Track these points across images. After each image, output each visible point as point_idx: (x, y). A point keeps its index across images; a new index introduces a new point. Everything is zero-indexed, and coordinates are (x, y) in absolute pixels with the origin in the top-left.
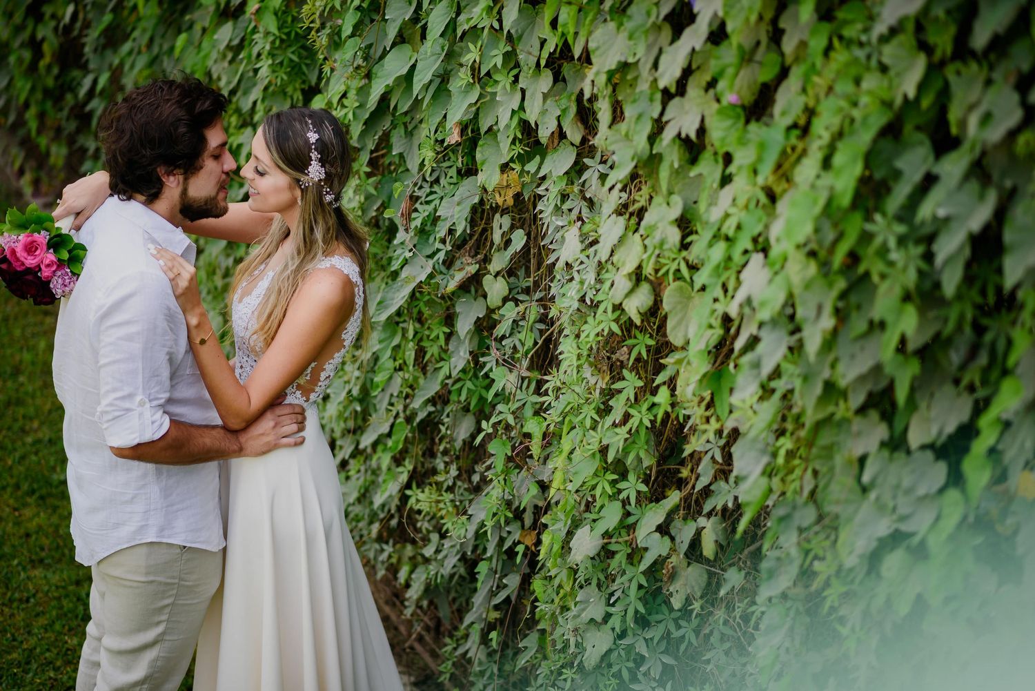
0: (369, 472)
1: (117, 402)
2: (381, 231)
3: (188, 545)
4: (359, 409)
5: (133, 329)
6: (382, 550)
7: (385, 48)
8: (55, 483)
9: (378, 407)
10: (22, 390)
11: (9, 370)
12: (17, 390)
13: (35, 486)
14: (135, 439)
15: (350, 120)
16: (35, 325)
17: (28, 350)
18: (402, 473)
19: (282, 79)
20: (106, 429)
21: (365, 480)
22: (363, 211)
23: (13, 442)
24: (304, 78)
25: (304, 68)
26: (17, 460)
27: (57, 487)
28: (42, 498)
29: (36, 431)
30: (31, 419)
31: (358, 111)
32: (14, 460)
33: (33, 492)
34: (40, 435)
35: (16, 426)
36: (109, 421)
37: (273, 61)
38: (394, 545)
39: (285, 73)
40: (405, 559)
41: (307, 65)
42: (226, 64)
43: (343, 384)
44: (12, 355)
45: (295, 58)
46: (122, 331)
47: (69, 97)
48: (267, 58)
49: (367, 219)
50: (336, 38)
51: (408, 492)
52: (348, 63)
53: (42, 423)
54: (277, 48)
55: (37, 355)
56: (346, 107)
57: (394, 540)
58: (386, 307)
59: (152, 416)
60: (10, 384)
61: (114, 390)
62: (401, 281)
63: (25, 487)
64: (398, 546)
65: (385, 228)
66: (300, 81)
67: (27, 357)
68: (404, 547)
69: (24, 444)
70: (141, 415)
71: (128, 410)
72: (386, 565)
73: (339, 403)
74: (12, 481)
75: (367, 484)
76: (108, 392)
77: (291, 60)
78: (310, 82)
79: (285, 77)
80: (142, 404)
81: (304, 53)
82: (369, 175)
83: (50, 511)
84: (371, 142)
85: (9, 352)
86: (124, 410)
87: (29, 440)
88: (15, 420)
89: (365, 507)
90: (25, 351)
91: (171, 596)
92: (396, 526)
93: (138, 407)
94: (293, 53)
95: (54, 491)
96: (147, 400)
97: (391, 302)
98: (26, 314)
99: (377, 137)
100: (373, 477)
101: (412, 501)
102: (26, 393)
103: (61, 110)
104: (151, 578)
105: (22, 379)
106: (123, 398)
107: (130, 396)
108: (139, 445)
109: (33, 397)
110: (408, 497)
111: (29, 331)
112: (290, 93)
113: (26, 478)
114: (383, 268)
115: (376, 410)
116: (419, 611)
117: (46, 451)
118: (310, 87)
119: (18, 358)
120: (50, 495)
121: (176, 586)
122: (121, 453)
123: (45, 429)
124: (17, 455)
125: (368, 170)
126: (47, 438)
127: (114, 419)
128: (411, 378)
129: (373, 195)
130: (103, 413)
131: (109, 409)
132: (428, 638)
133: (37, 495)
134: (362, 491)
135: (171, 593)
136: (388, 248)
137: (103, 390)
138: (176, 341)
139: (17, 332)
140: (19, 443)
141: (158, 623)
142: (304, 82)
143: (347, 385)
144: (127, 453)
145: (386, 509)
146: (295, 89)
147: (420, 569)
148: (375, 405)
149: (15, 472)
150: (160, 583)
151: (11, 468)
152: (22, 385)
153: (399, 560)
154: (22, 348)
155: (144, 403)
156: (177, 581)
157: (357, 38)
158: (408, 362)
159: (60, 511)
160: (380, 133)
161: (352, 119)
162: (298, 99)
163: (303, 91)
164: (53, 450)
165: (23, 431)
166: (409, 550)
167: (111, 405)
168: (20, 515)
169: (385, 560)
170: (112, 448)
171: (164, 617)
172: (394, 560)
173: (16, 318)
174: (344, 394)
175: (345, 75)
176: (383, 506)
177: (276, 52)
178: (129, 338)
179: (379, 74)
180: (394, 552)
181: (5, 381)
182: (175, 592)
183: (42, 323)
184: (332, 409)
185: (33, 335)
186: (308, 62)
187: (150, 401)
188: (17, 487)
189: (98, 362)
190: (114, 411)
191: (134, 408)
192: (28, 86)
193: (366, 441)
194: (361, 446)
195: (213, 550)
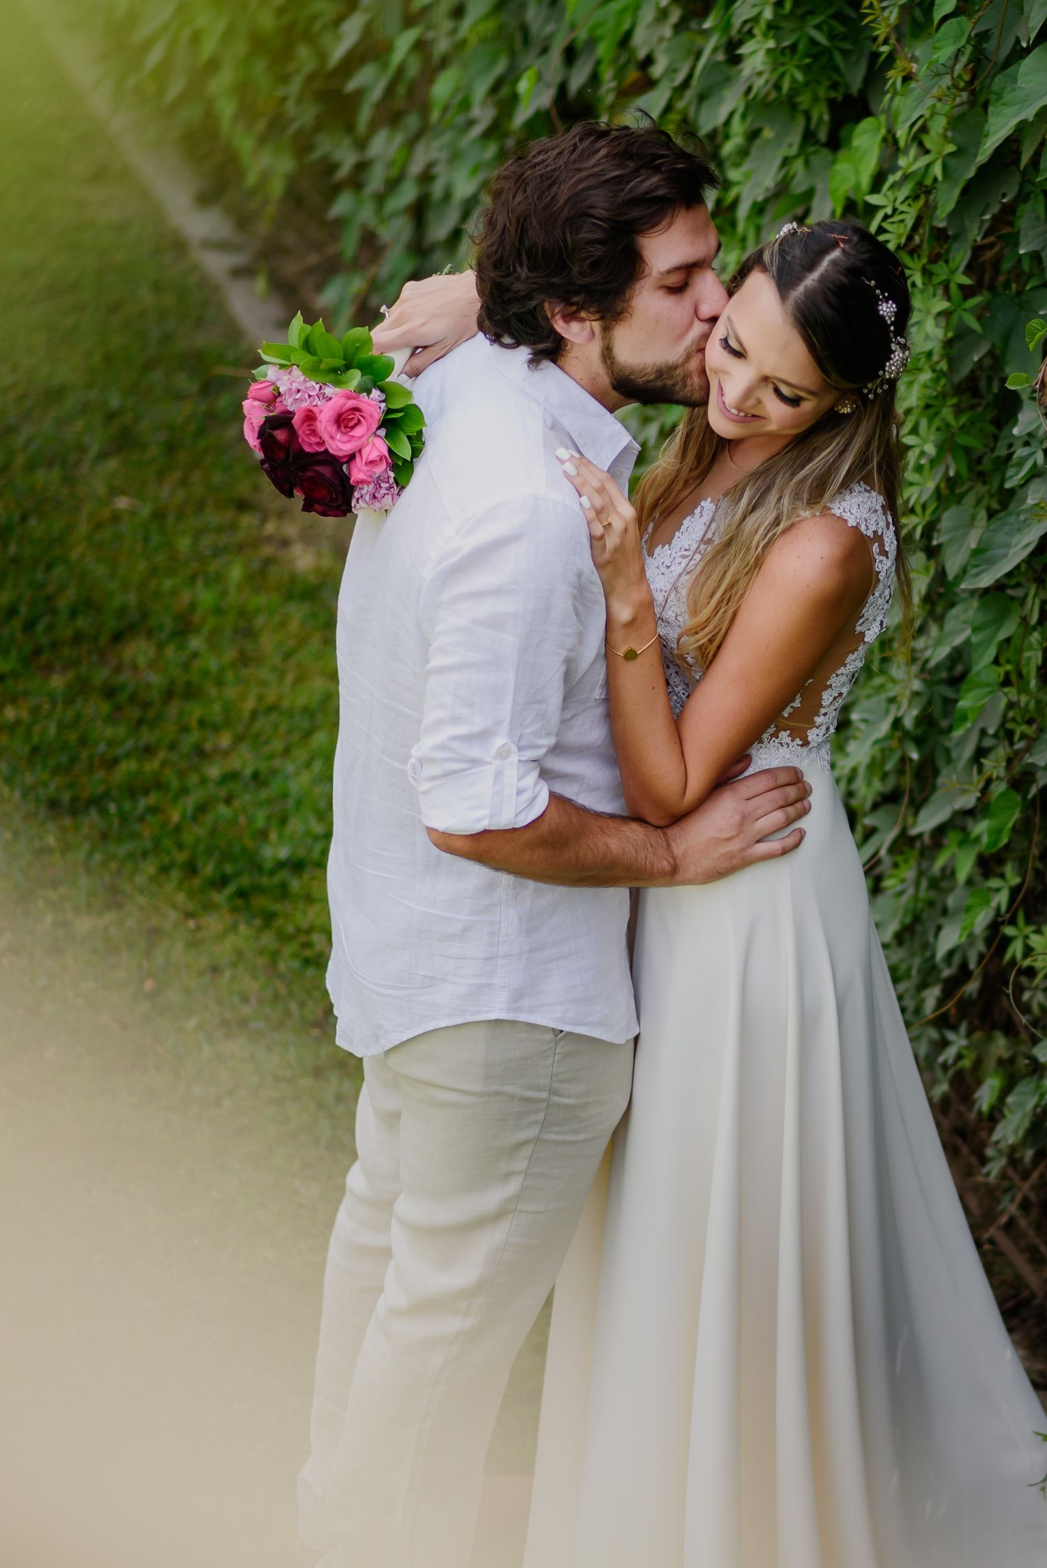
0: (924, 883)
1: (456, 745)
2: (984, 402)
3: (567, 1028)
4: (915, 756)
5: (506, 606)
6: (945, 1043)
7: (1018, 41)
8: (268, 865)
9: (954, 755)
10: (196, 665)
11: (168, 623)
12: (186, 666)
13: (228, 869)
14: (480, 820)
15: (935, 179)
16: (220, 529)
17: (207, 585)
18: (998, 890)
19: (794, 80)
20: (425, 793)
21: (915, 898)
22: (951, 362)
23: (182, 775)
24: (836, 77)
25: (838, 58)
26: (190, 812)
27: (272, 873)
28: (242, 894)
29: (226, 754)
30: (216, 728)
31: (953, 162)
32: (184, 812)
33: (223, 881)
34: (235, 763)
35: (188, 742)
36: (435, 778)
37: (778, 42)
38: (969, 1034)
39: (798, 67)
40: (991, 1064)
41: (844, 53)
42: (667, 31)
43: (884, 705)
44: (174, 592)
45: (821, 38)
46: (484, 609)
47: (304, 53)
48: (765, 35)
49: (957, 378)
50: (918, 13)
51: (1009, 931)
52: (942, 70)
53: (239, 739)
54: (785, 17)
55: (224, 593)
56: (927, 152)
57: (970, 1023)
58: (992, 562)
59: (519, 779)
60: (170, 652)
61: (455, 720)
62: (1026, 511)
63: (208, 869)
64: (977, 1036)
65: (990, 398)
66: (826, 83)
67: (206, 597)
68: (989, 1039)
69: (204, 781)
70: (499, 774)
71: (475, 762)
72: (951, 1073)
73: (876, 742)
74: (181, 857)
75: (920, 905)
76: (440, 723)
77: (813, 42)
78: (847, 86)
79: (799, 76)
80: (503, 754)
81: (840, 28)
82: (967, 292)
83: (258, 922)
84: (976, 226)
85: (168, 584)
86: (466, 761)
87: (214, 771)
88: (185, 729)
89: (912, 954)
90: (199, 584)
91: (531, 1124)
92: (975, 995)
93: (495, 758)
94: (818, 27)
95: (265, 881)
96: (514, 748)
97: (1003, 551)
98: (200, 506)
99: (988, 217)
100: (932, 894)
101: (1016, 949)
102: (206, 674)
103: (285, 79)
104: (495, 1087)
105: (195, 643)
106: (469, 738)
107: (483, 736)
108: (486, 832)
109: (220, 683)
110: (1007, 941)
111: (207, 541)
112: (805, 106)
113: (209, 852)
114: (982, 477)
115: (949, 761)
116: (1011, 1172)
117: (247, 797)
118: (848, 97)
119: (186, 597)
120: (258, 889)
121: (545, 1104)
122: (447, 843)
123: (244, 749)
124: (190, 802)
125: (966, 281)
126: (248, 771)
127: (444, 776)
128: (1032, 705)
129: (973, 331)
130: (422, 761)
131: (439, 755)
132: (1023, 1223)
133: (231, 889)
134: (908, 920)
135: (533, 1118)
136: (996, 438)
137: (430, 717)
138: (580, 637)
139: (184, 544)
140: (193, 779)
141: (509, 1176)
142: (834, 86)
143: (893, 708)
144: (458, 844)
145: (957, 960)
146: (816, 99)
147: (1024, 1087)
148: (947, 751)
149: (187, 838)
150: (512, 1097)
151: (178, 829)
152: (195, 655)
153: (978, 1063)
154: (193, 579)
155: (509, 753)
156: (544, 1095)
157: (963, 19)
158: (1024, 671)
159: (279, 922)
160: (996, 209)
161: (940, 177)
162: (820, 119)
163: (832, 103)
164: (263, 794)
165: (201, 753)
166: (1000, 1046)
167: (442, 747)
168: (198, 928)
169: (950, 1061)
170: (430, 831)
171: (520, 1165)
172: (966, 1063)
173: (180, 515)
174: (885, 727)
175: (935, 91)
176: (950, 954)
177: (785, 24)
178: (496, 623)
179: (1007, 97)
180: (967, 1047)
181: (160, 647)
182: (541, 1116)
183: (233, 527)
184: (860, 752)
185: (218, 552)
186: (847, 46)
187: (520, 749)
188: (191, 869)
189: (427, 662)
190: (447, 760)
191: (489, 760)
192: (221, 26)
193: (926, 823)
194: (914, 832)
195: (615, 1041)
